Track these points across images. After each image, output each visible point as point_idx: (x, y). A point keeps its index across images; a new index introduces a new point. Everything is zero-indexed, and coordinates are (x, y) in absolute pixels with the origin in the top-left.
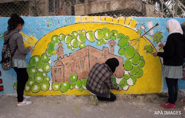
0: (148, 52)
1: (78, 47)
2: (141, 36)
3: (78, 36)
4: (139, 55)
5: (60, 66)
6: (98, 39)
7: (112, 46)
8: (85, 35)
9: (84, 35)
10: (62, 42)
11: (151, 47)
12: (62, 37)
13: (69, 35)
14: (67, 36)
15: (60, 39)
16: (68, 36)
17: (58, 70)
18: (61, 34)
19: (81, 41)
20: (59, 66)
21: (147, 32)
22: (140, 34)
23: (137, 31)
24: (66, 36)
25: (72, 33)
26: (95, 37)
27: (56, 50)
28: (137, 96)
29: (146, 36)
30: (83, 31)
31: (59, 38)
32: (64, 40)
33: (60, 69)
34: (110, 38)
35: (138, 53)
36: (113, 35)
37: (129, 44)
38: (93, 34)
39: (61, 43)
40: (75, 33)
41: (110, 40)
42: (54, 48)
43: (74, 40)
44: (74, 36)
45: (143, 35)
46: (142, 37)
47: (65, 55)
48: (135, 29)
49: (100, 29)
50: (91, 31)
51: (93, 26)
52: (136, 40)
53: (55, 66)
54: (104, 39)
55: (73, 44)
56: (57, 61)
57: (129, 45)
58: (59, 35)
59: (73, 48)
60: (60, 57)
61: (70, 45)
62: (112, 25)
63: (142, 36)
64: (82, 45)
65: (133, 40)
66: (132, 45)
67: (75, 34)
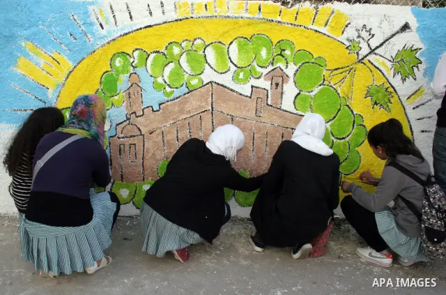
0: (376, 103)
1: (184, 86)
2: (360, 58)
3: (184, 55)
4: (352, 112)
5: (134, 136)
6: (239, 66)
7: (277, 85)
8: (204, 52)
9: (201, 52)
10: (137, 70)
11: (387, 89)
12: (140, 56)
13: (158, 52)
14: (152, 56)
15: (133, 64)
16: (154, 54)
17: (127, 148)
18: (137, 49)
19: (192, 68)
20: (131, 136)
21: (377, 47)
22: (358, 54)
23: (348, 44)
24: (149, 55)
25: (166, 47)
26: (230, 58)
27: (122, 94)
29: (372, 57)
30: (198, 42)
31: (132, 60)
32: (146, 66)
33: (133, 147)
34: (272, 64)
35: (347, 106)
36: (281, 55)
37: (324, 79)
38: (226, 51)
39: (135, 73)
40: (174, 47)
41: (270, 68)
42: (118, 89)
43: (172, 65)
44: (172, 54)
45: (366, 56)
46: (360, 61)
47: (148, 107)
48: (343, 38)
49: (245, 38)
50: (220, 42)
51: (226, 29)
52: (344, 70)
53: (119, 138)
54: (255, 64)
55: (169, 77)
56: (125, 123)
57: (326, 83)
58: (130, 52)
59: (168, 90)
60: (135, 113)
61: (160, 80)
62: (279, 27)
63: (363, 59)
64: (194, 82)
65: (336, 69)
66: (332, 84)
67: (176, 50)
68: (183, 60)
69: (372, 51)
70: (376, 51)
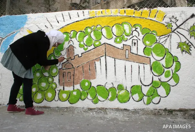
0: (183, 51)
1: (93, 45)
2: (173, 30)
3: (93, 32)
4: (172, 55)
5: (70, 68)
6: (117, 36)
7: (135, 43)
8: (101, 30)
9: (100, 31)
10: (72, 39)
11: (188, 44)
12: (74, 33)
13: (81, 31)
14: (79, 33)
15: (71, 37)
16: (80, 32)
17: (67, 74)
18: (72, 31)
19: (96, 38)
20: (68, 69)
21: (180, 25)
22: (171, 28)
23: (166, 24)
24: (77, 33)
25: (85, 29)
26: (113, 33)
27: (65, 50)
28: (172, 112)
29: (178, 30)
30: (99, 26)
31: (70, 35)
32: (76, 37)
33: (69, 73)
34: (132, 34)
35: (169, 52)
36: (136, 30)
37: (157, 41)
38: (111, 30)
39: (71, 41)
40: (88, 29)
41: (131, 36)
42: (64, 48)
43: (87, 37)
44: (88, 32)
46: (173, 32)
47: (77, 55)
48: (163, 22)
49: (119, 24)
50: (108, 26)
51: (111, 20)
52: (166, 36)
53: (63, 69)
54: (124, 35)
55: (86, 42)
56: (66, 63)
57: (158, 42)
58: (69, 32)
59: (86, 47)
60: (71, 58)
61: (82, 43)
62: (134, 19)
63: (174, 31)
64: (97, 43)
65: (162, 36)
66: (161, 42)
67: (89, 30)
68: (92, 34)
69: (178, 27)
70: (180, 27)
